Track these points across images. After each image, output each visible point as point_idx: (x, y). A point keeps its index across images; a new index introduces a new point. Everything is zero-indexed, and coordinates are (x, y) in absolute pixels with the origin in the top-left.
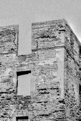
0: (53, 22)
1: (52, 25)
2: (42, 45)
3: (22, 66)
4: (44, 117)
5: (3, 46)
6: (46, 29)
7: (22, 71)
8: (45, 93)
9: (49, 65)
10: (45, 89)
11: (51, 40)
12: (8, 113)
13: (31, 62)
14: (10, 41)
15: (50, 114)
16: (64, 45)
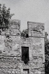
0: (39, 23)
1: (39, 25)
2: (34, 35)
3: (24, 43)
4: (36, 70)
5: (13, 31)
6: (36, 27)
7: (24, 46)
8: (36, 59)
9: (37, 45)
10: (36, 57)
11: (38, 33)
12: (19, 67)
13: (28, 42)
14: (16, 29)
15: (39, 69)
16: (44, 37)
